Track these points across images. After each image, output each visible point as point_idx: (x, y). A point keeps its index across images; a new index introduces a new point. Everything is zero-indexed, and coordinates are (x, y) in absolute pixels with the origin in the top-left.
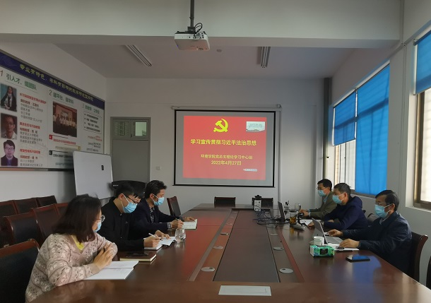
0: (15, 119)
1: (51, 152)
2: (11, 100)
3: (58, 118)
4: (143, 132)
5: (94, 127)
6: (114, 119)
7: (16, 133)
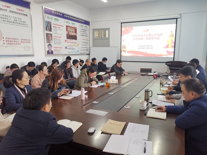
6: (94, 30)
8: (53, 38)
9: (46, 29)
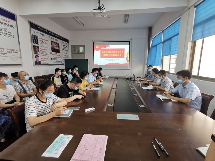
0: (38, 47)
1: (52, 59)
2: (36, 40)
3: (53, 47)
4: (82, 51)
5: (65, 49)
6: (72, 46)
7: (39, 52)
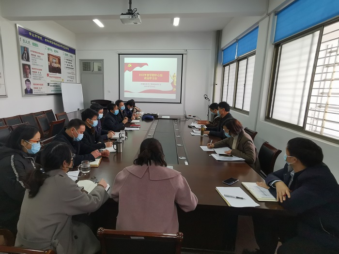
2: (26, 55)
3: (51, 63)
5: (70, 67)
8: (32, 70)
9: (22, 58)
